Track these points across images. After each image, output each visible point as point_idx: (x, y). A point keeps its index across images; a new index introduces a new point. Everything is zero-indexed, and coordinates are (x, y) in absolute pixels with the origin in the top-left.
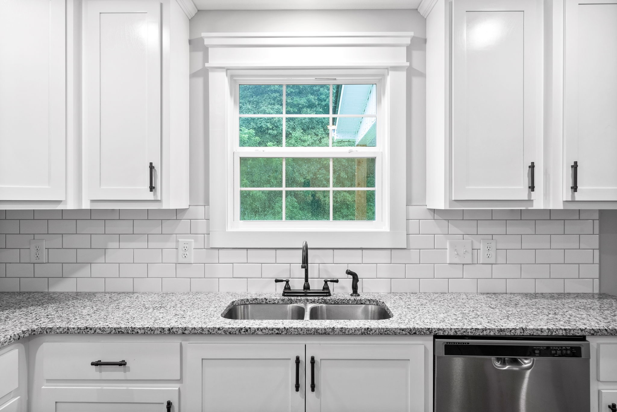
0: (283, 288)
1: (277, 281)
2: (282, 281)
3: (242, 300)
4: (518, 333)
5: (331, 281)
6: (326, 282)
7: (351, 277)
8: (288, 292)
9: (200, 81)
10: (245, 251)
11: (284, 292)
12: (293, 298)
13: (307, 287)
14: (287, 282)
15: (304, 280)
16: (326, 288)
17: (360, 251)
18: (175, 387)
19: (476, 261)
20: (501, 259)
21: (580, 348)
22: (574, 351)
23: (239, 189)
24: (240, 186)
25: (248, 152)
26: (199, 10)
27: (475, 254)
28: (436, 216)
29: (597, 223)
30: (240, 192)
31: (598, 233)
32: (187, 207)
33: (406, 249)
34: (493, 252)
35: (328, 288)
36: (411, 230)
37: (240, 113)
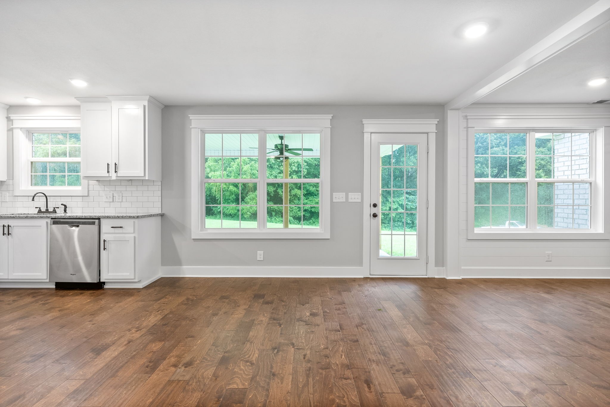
0: (38, 210)
1: (36, 208)
2: (38, 208)
4: (75, 217)
5: (56, 208)
6: (54, 208)
7: (64, 206)
8: (40, 211)
9: (11, 132)
10: (27, 197)
11: (38, 212)
13: (47, 210)
14: (40, 208)
15: (46, 207)
17: (71, 197)
19: (114, 201)
20: (124, 200)
21: (95, 222)
22: (93, 223)
23: (30, 174)
24: (31, 173)
25: (34, 159)
26: (10, 106)
27: (114, 198)
28: (100, 184)
29: (160, 186)
30: (31, 175)
31: (161, 190)
32: (6, 180)
33: (88, 196)
34: (121, 198)
35: (55, 210)
36: (90, 189)
37: (32, 144)
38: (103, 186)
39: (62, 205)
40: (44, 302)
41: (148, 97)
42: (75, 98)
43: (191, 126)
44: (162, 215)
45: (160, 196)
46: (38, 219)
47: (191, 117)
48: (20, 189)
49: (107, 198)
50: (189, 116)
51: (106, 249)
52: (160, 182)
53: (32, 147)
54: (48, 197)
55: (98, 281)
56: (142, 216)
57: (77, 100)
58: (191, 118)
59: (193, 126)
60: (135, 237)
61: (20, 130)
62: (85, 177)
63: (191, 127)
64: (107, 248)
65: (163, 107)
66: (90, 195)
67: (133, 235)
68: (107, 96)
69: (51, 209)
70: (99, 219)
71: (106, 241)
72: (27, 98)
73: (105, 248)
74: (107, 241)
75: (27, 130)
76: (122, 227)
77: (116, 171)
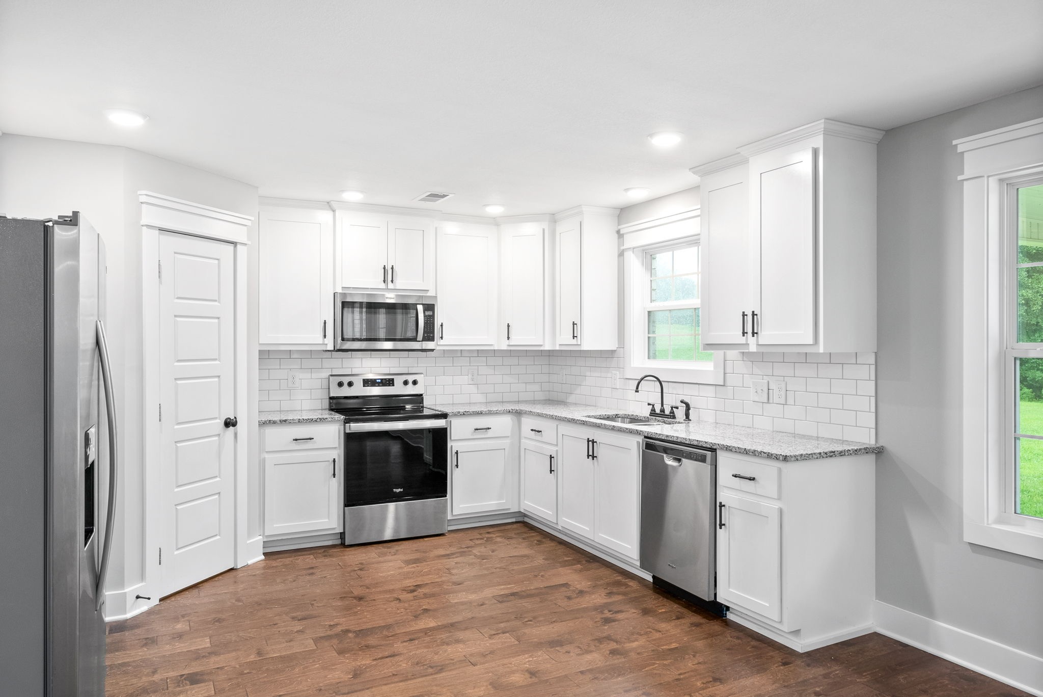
0: (650, 410)
2: (650, 404)
3: (625, 415)
4: (675, 440)
5: (675, 407)
6: (672, 408)
7: (685, 405)
8: (653, 413)
9: (622, 258)
11: (651, 413)
12: (658, 418)
13: (663, 410)
14: (653, 405)
15: (660, 405)
16: (672, 412)
17: (697, 386)
18: (555, 449)
19: (771, 401)
20: (791, 401)
21: (706, 456)
22: (703, 459)
23: (647, 335)
24: (649, 333)
25: (652, 307)
26: (621, 209)
27: (770, 393)
28: (745, 359)
29: (873, 367)
30: (649, 337)
31: (874, 379)
32: (616, 349)
33: (724, 386)
34: (783, 393)
35: (673, 413)
36: (727, 371)
37: (651, 277)
38: (751, 363)
39: (682, 402)
40: (611, 616)
41: (821, 124)
42: (690, 169)
43: (962, 173)
44: (878, 452)
45: (874, 394)
46: (626, 434)
47: (962, 144)
48: (632, 366)
49: (756, 392)
50: (954, 142)
51: (724, 525)
52: (874, 354)
53: (651, 281)
54: (663, 383)
55: (712, 599)
56: (799, 458)
57: (694, 173)
58: (960, 149)
59: (968, 171)
60: (781, 511)
61: (631, 252)
62: (706, 346)
63: (960, 178)
64: (727, 525)
65: (879, 136)
66: (728, 383)
67: (776, 505)
68: (738, 150)
69: (667, 412)
70: (713, 450)
71: (724, 506)
72: (627, 190)
73: (723, 523)
74: (728, 507)
75: (643, 250)
76: (754, 479)
77: (755, 331)
